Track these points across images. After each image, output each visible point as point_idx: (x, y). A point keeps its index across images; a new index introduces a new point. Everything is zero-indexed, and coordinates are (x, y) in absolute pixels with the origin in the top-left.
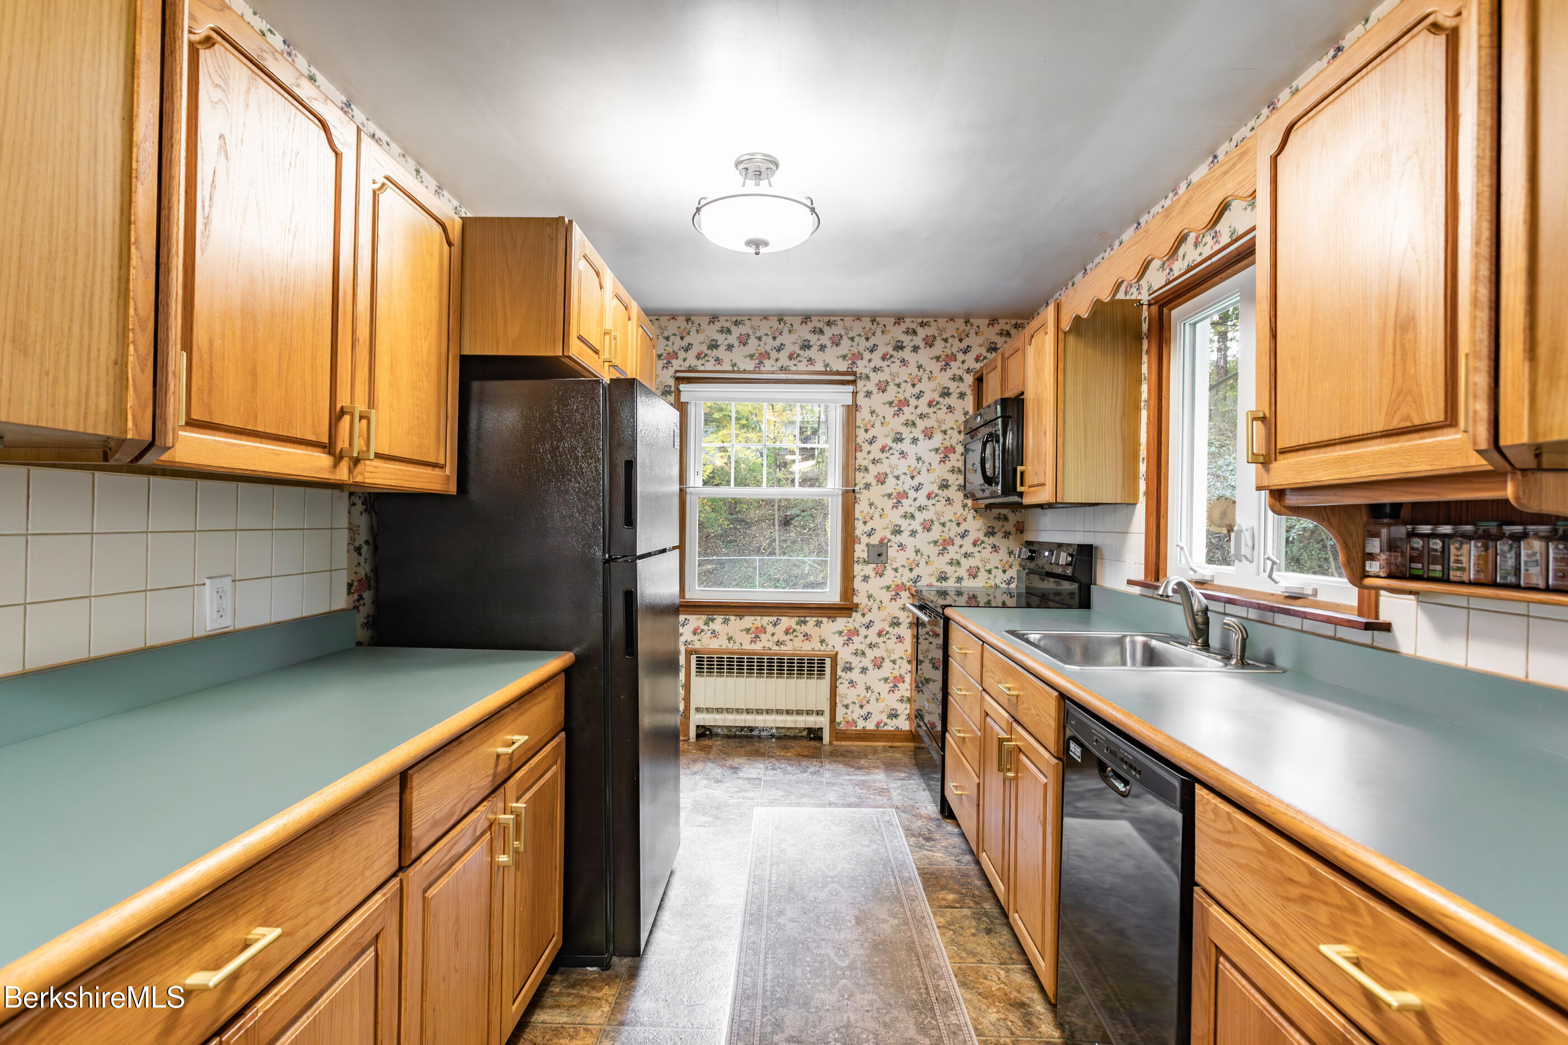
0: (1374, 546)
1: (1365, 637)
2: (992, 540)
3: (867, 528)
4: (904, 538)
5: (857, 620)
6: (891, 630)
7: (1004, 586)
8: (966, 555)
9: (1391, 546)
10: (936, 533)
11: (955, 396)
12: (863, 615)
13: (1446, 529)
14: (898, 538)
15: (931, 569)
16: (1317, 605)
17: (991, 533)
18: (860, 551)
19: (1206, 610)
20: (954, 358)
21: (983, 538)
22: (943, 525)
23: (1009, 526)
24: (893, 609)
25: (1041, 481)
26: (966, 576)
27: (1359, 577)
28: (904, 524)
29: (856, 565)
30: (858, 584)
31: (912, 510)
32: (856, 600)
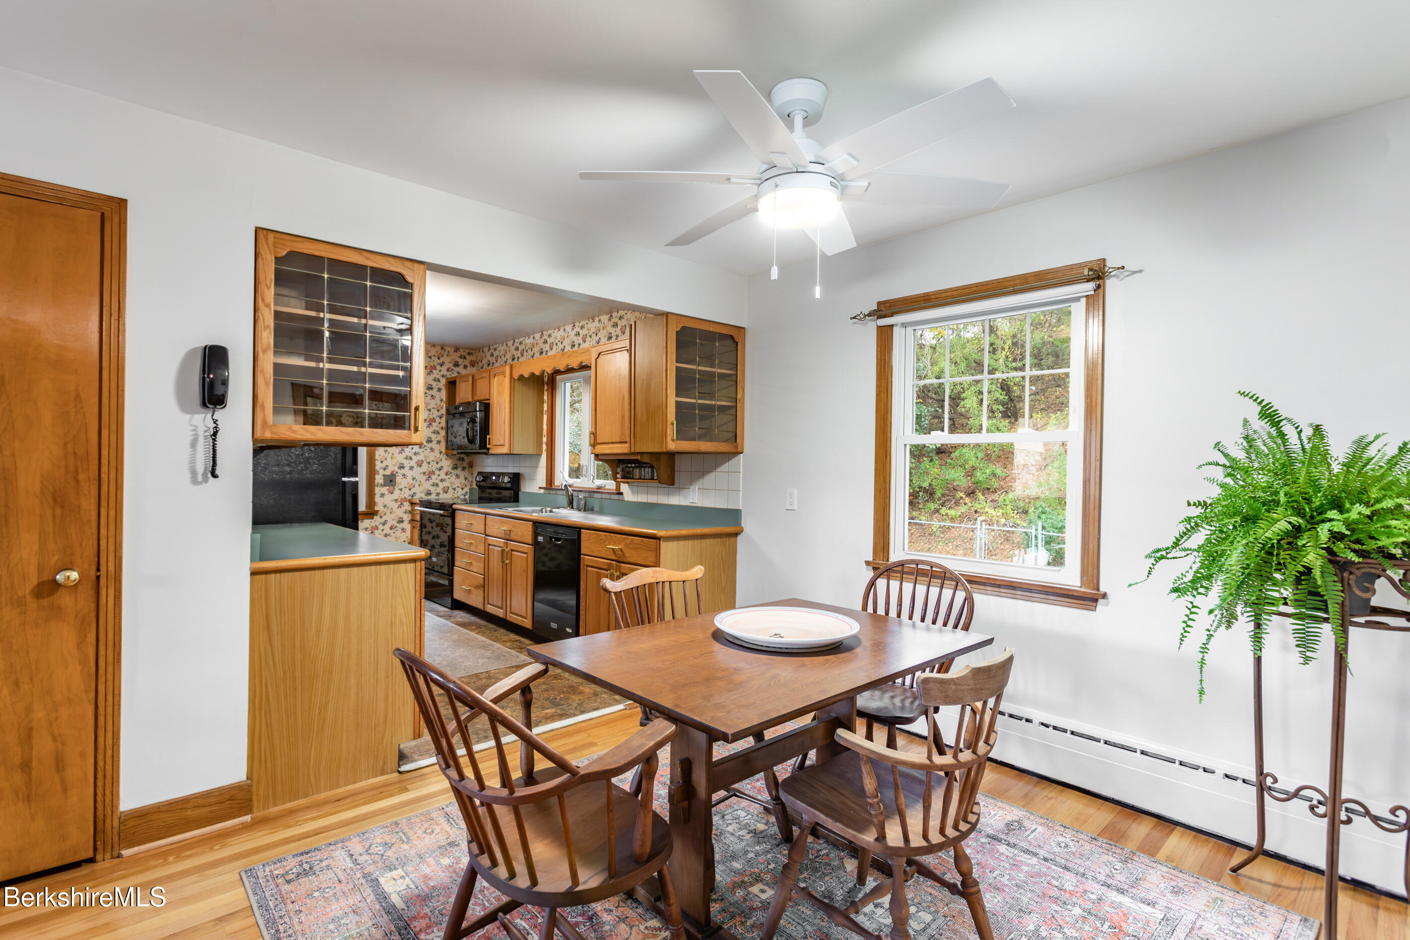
0: (619, 470)
1: (616, 497)
2: (456, 472)
3: (383, 465)
4: (406, 471)
5: (377, 520)
6: (398, 525)
7: (462, 497)
8: (442, 480)
9: (623, 470)
10: (425, 467)
11: (435, 390)
12: (381, 517)
13: (633, 465)
14: (402, 471)
15: (421, 489)
16: (606, 489)
17: (455, 468)
18: (379, 479)
19: (572, 495)
20: (435, 368)
21: (451, 471)
22: (429, 463)
23: (465, 464)
24: (400, 513)
25: (502, 443)
26: (441, 492)
27: (615, 479)
28: (406, 463)
29: (376, 488)
30: (377, 499)
31: (410, 455)
32: (376, 508)
